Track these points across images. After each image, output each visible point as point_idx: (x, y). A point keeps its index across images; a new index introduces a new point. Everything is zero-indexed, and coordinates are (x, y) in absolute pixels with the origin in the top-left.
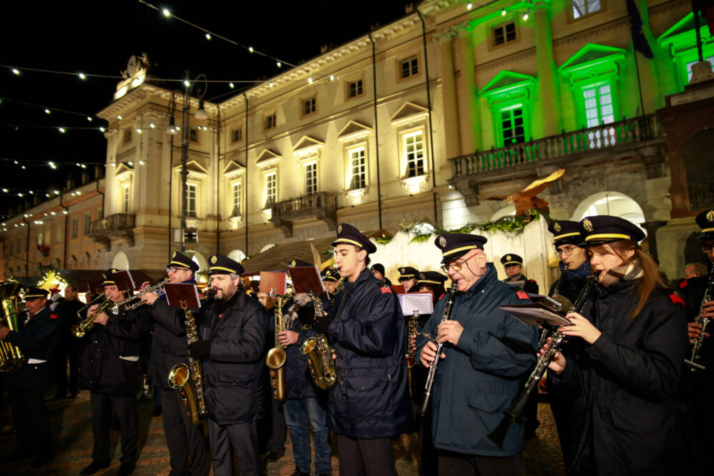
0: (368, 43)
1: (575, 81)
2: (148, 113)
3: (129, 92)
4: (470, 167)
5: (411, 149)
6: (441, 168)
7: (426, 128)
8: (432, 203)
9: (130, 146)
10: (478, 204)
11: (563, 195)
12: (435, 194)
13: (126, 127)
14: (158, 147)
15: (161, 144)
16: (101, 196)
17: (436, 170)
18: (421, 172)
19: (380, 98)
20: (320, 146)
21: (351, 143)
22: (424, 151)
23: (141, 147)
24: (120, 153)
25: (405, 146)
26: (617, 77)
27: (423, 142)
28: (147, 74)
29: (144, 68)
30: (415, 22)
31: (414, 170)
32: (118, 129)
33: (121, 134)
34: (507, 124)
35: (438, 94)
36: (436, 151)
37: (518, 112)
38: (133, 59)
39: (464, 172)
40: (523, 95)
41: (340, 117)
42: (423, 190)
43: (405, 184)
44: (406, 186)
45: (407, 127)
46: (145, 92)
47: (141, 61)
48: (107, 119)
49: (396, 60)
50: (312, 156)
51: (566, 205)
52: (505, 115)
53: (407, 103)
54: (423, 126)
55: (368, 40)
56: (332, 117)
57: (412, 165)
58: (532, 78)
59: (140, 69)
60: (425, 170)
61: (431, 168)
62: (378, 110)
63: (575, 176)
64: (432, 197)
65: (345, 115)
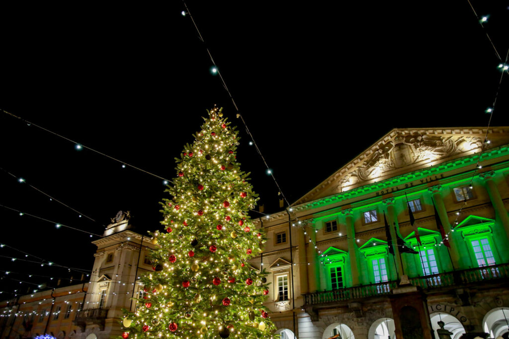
0: (259, 222)
1: (367, 255)
2: (126, 247)
3: (115, 233)
4: (313, 300)
5: (281, 284)
6: (298, 298)
7: (290, 273)
8: (292, 318)
9: (110, 265)
10: (318, 321)
11: (363, 318)
12: (294, 313)
13: (110, 252)
14: (129, 267)
15: (131, 266)
16: (84, 293)
17: (295, 298)
18: (286, 299)
19: (264, 253)
22: (288, 286)
23: (119, 267)
24: (102, 268)
25: (277, 283)
26: (387, 255)
27: (288, 281)
28: (129, 223)
29: (127, 219)
30: (285, 214)
31: (282, 297)
32: (104, 253)
33: (105, 257)
34: (333, 275)
35: (296, 255)
36: (295, 287)
37: (339, 269)
38: (121, 212)
39: (310, 302)
40: (341, 261)
42: (287, 309)
43: (277, 305)
44: (278, 306)
45: (279, 272)
46: (126, 234)
47: (126, 215)
48: (98, 245)
49: (274, 233)
51: (365, 324)
52: (333, 270)
53: (279, 258)
54: (288, 272)
55: (259, 220)
57: (281, 294)
58: (346, 252)
59: (124, 219)
60: (289, 297)
61: (292, 297)
62: (263, 260)
63: (369, 308)
64: (292, 314)
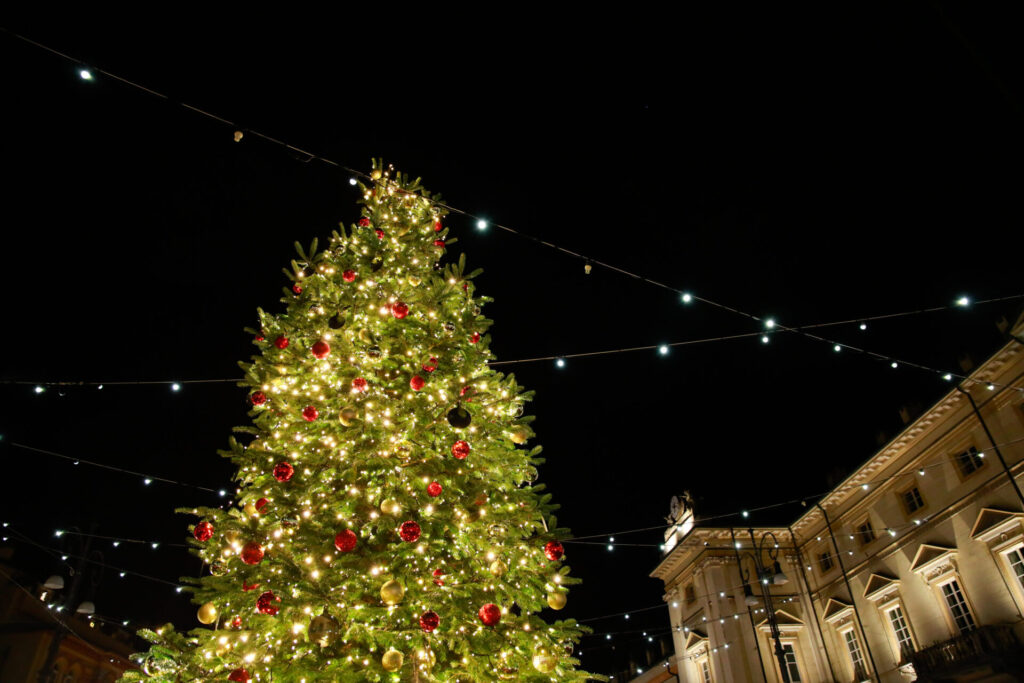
0: (959, 396)
2: (708, 563)
3: (680, 541)
9: (695, 608)
13: (686, 584)
14: (730, 602)
15: (733, 597)
16: (675, 677)
19: (1014, 465)
20: (951, 554)
21: (998, 541)
23: (710, 607)
24: (685, 619)
28: (695, 515)
29: (689, 508)
32: (677, 588)
33: (682, 595)
38: (675, 500)
41: (963, 506)
46: (698, 537)
47: (685, 499)
48: (662, 577)
50: (945, 571)
55: (959, 393)
56: (951, 508)
59: (685, 511)
65: (971, 501)
